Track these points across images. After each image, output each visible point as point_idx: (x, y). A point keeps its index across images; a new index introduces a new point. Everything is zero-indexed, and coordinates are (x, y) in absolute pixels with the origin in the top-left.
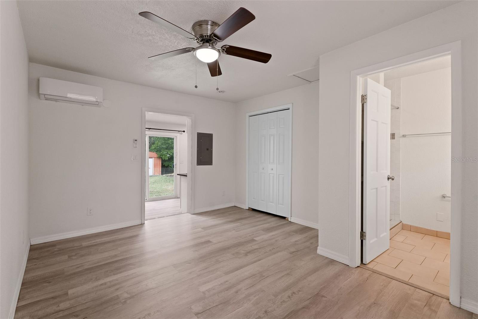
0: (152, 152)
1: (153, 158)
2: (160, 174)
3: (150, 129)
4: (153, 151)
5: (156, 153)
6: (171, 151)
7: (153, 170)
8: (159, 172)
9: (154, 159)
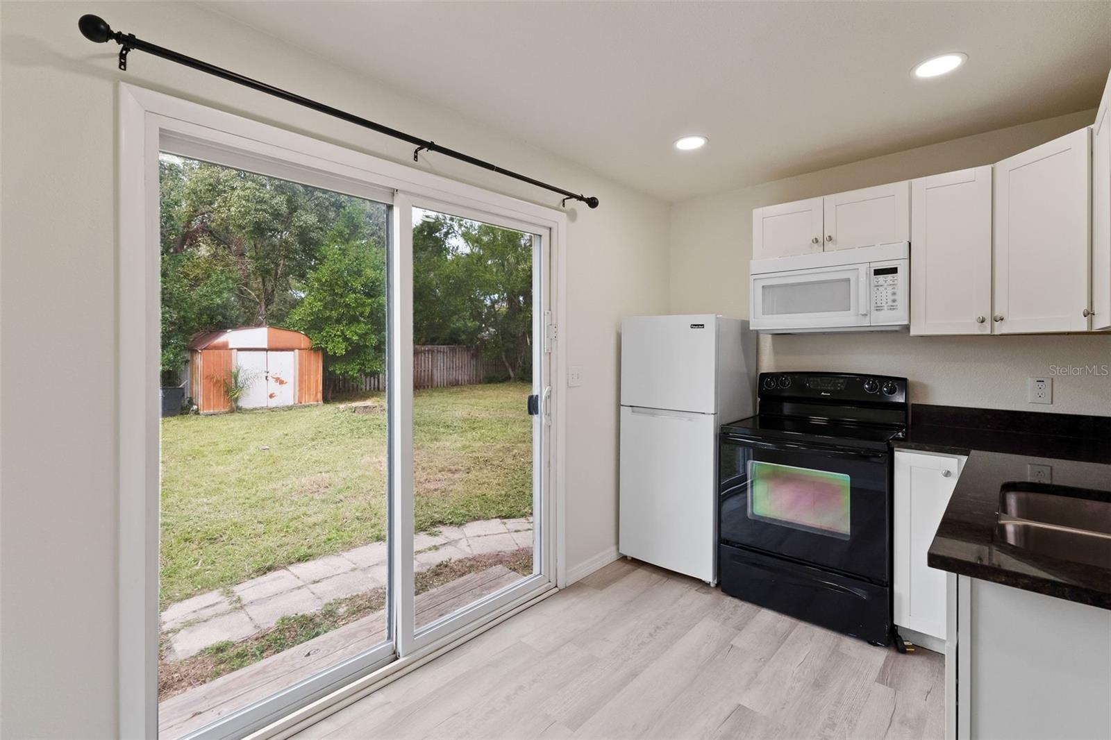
0: (292, 331)
1: (297, 351)
2: (318, 401)
3: (432, 146)
4: (296, 329)
5: (306, 335)
6: (353, 328)
7: (297, 389)
8: (316, 393)
9: (300, 356)
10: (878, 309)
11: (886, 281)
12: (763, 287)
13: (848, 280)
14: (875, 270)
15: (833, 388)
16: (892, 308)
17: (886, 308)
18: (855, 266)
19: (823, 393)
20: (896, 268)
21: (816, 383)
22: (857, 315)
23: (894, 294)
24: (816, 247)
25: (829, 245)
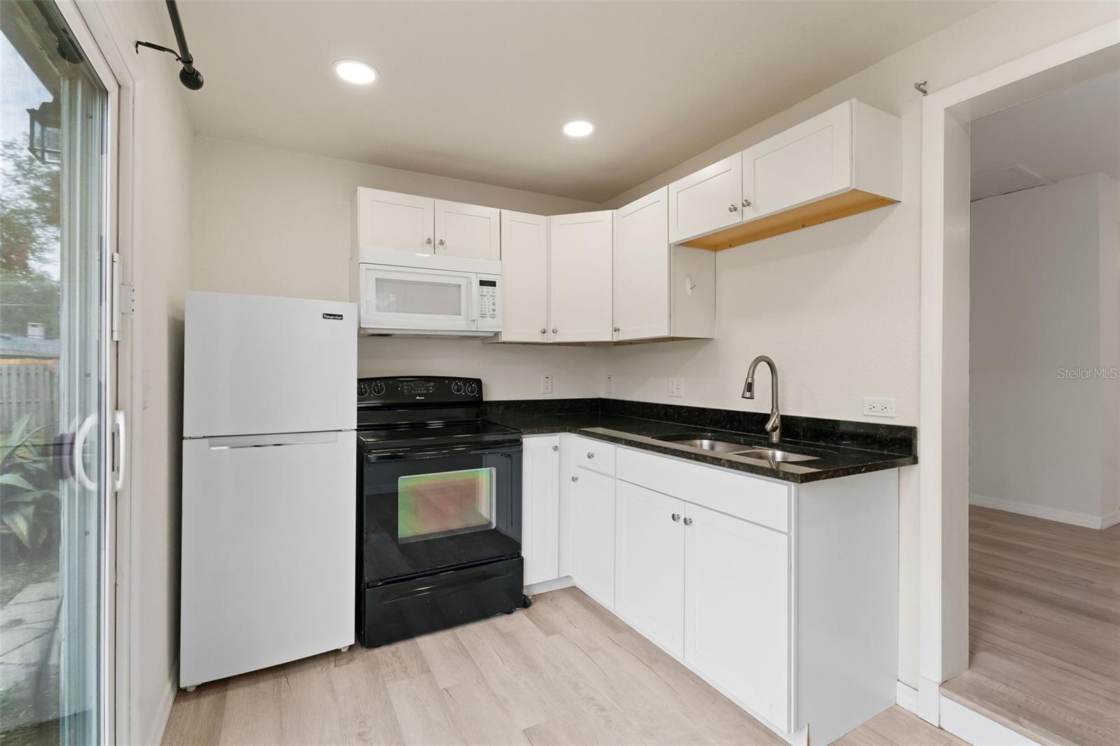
10: (483, 316)
11: (488, 292)
12: (377, 279)
13: (460, 286)
14: (481, 281)
15: (425, 392)
16: (493, 317)
17: (488, 316)
18: (466, 274)
19: (417, 398)
20: (495, 282)
21: (409, 387)
22: (468, 320)
23: (494, 304)
24: (429, 248)
25: (439, 249)
